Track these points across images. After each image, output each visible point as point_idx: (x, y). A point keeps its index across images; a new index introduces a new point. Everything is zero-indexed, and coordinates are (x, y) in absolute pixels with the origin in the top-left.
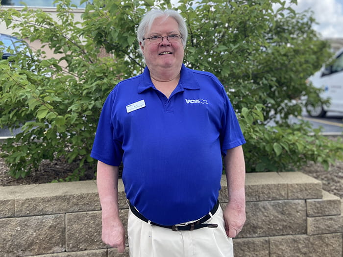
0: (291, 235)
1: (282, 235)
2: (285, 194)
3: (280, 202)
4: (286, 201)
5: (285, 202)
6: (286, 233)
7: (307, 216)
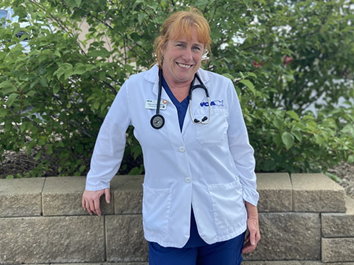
0: (299, 260)
1: (285, 260)
2: (289, 204)
3: (282, 214)
4: (290, 213)
5: (289, 215)
6: (290, 258)
7: (322, 235)
